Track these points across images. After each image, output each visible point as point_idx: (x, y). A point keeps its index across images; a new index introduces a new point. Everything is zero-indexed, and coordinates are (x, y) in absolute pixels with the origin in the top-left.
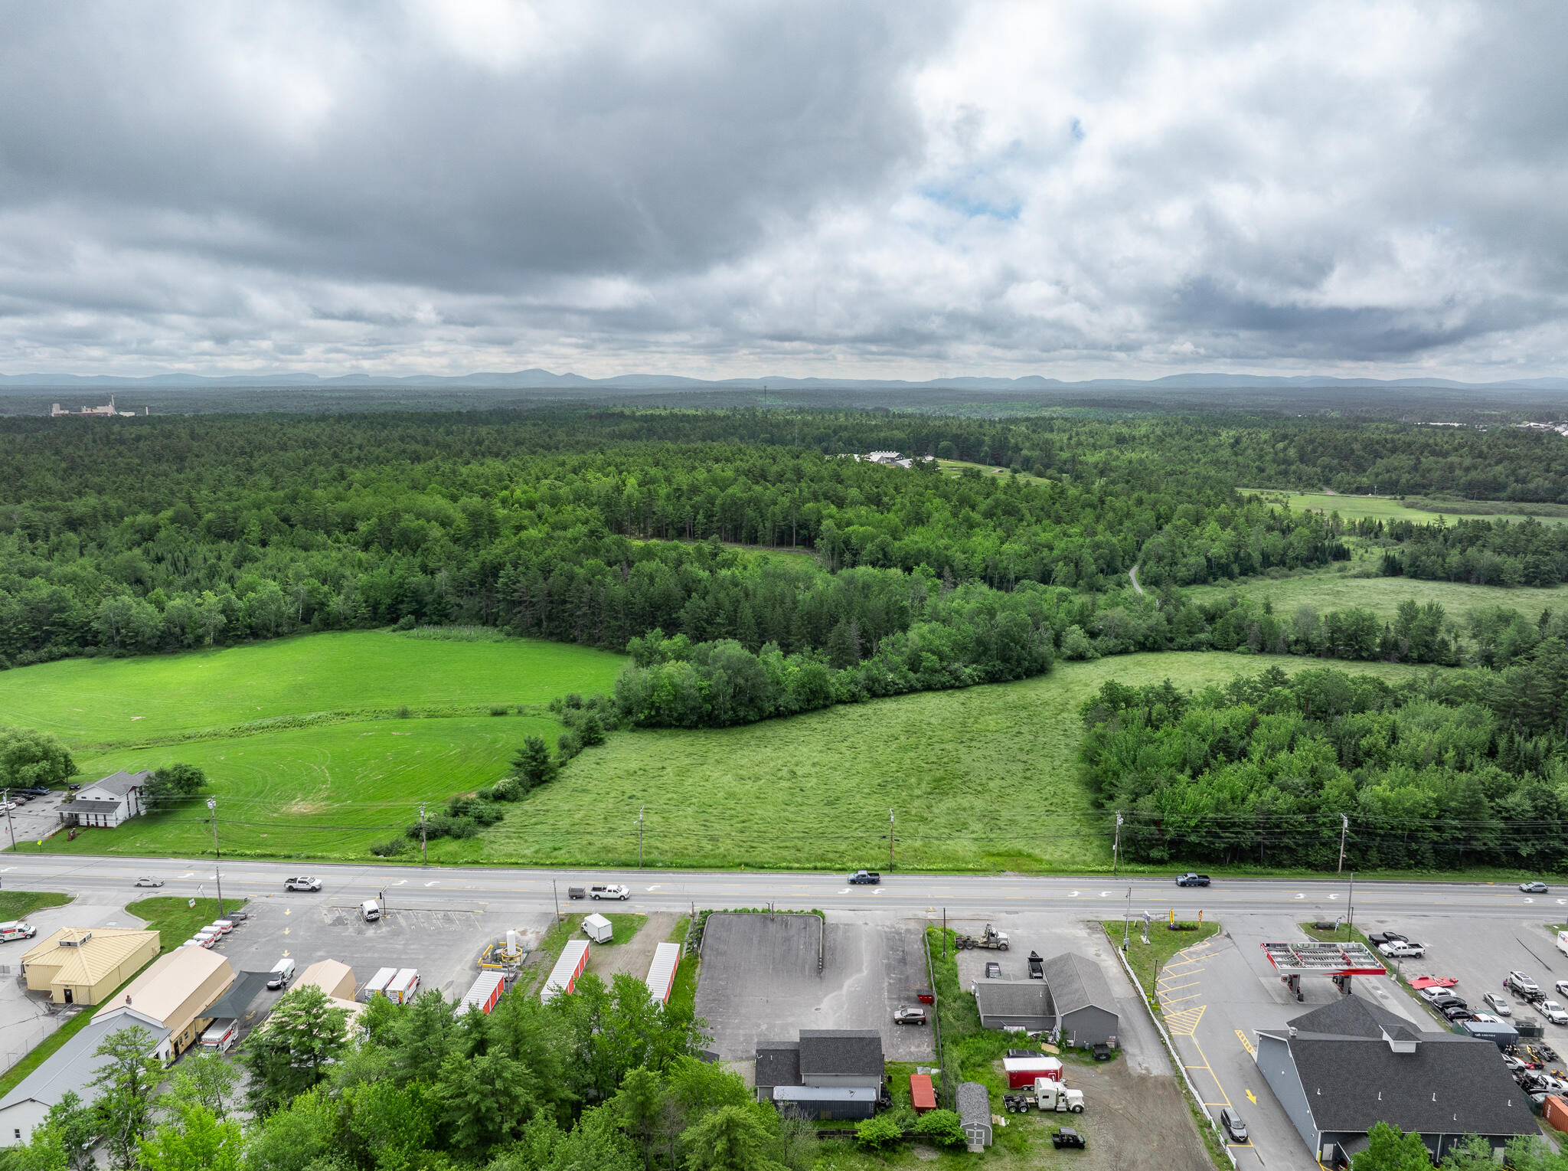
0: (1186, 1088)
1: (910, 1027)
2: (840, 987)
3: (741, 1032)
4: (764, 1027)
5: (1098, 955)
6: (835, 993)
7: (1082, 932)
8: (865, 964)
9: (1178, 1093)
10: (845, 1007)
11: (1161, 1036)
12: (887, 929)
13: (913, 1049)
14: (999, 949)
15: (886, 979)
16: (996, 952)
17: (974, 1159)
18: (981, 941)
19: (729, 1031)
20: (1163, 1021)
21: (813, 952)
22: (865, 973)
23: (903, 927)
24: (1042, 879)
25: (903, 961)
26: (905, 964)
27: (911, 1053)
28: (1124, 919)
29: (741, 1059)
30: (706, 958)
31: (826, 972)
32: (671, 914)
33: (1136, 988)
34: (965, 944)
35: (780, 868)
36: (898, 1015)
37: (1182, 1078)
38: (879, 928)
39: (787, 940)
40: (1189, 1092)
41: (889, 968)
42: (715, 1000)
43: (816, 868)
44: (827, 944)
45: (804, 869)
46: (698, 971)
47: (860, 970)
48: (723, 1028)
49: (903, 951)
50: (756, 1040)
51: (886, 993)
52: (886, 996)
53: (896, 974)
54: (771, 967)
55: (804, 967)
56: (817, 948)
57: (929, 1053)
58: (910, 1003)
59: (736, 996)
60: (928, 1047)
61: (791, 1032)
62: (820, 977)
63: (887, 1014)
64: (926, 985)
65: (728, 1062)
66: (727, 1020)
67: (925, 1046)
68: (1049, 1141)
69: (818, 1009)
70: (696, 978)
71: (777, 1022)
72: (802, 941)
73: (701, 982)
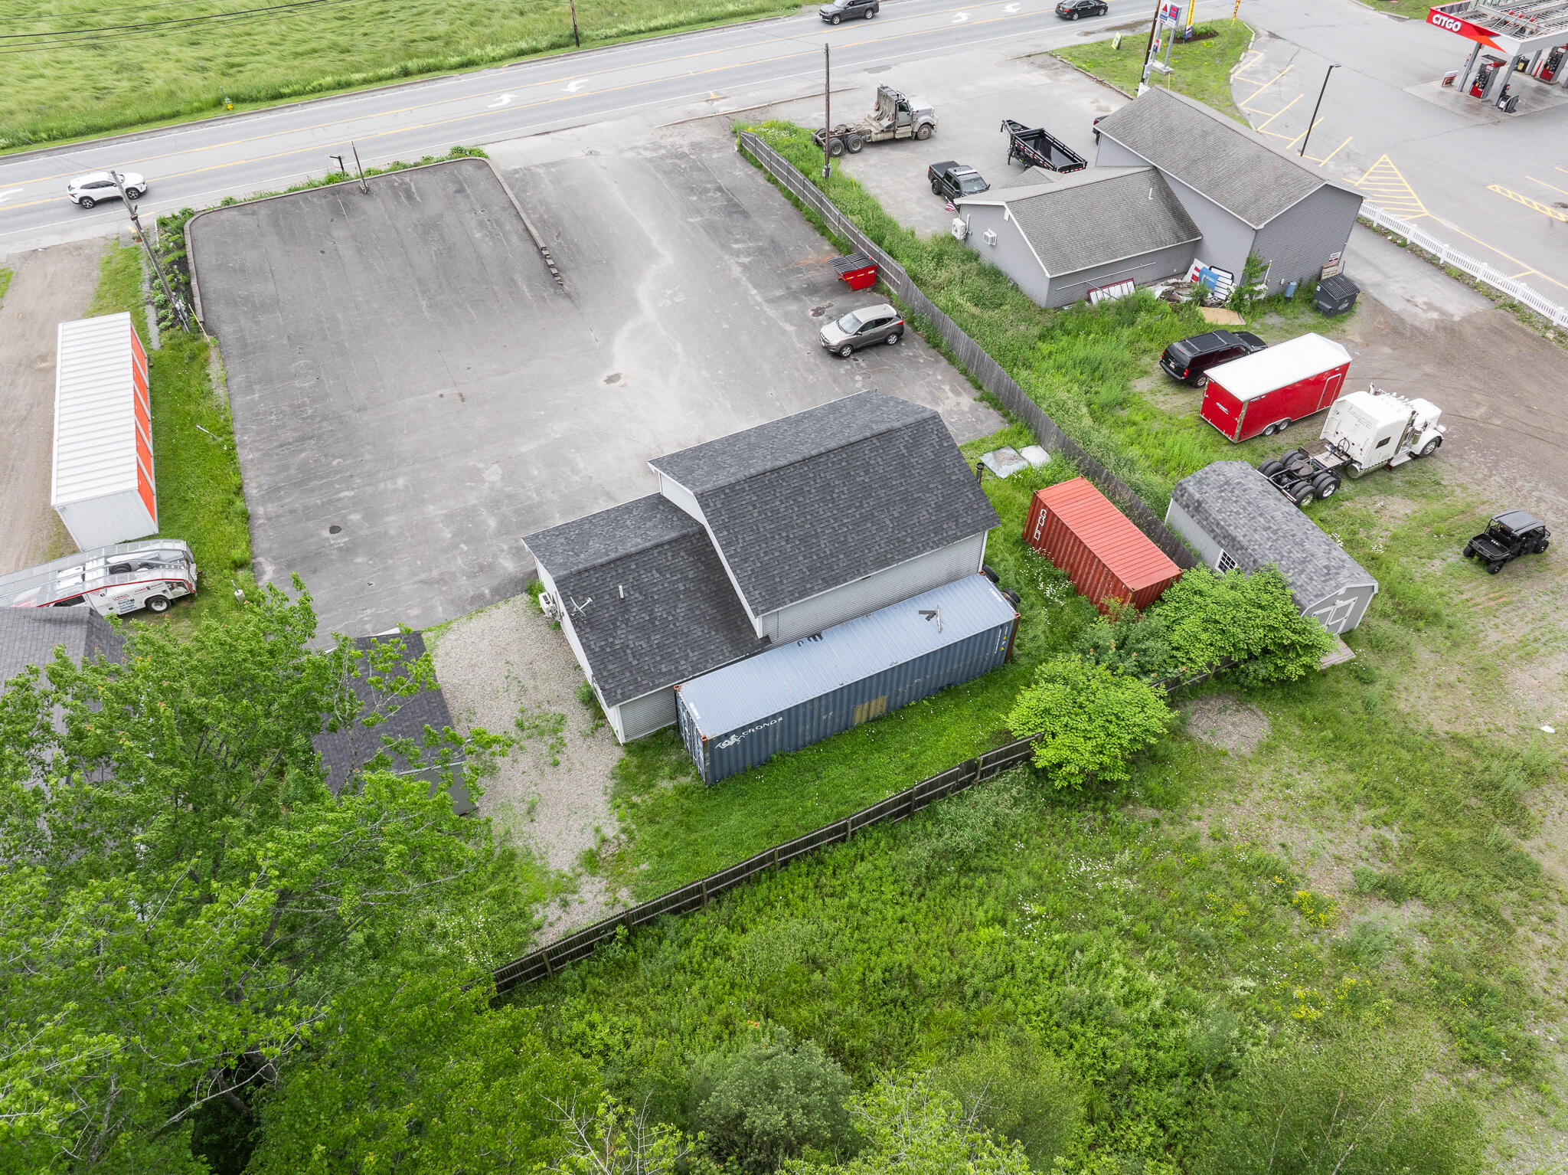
1: (873, 355)
2: (632, 306)
3: (433, 510)
4: (493, 475)
6: (629, 327)
8: (656, 241)
10: (679, 349)
12: (648, 154)
14: (915, 138)
15: (731, 261)
16: (913, 145)
17: (1347, 685)
18: (875, 130)
19: (393, 522)
21: (515, 239)
22: (668, 257)
23: (681, 141)
25: (734, 208)
26: (744, 214)
29: (479, 604)
30: (226, 329)
31: (573, 281)
32: (78, 247)
34: (846, 143)
35: (320, 89)
36: (835, 334)
38: (630, 155)
39: (430, 227)
41: (713, 229)
42: (302, 439)
43: (407, 73)
45: (380, 79)
46: (215, 370)
47: (652, 255)
48: (371, 516)
49: (720, 189)
50: (492, 523)
51: (754, 292)
52: (759, 298)
53: (743, 241)
54: (424, 303)
55: (513, 280)
56: (521, 227)
57: (972, 410)
58: (827, 297)
59: (361, 409)
60: (958, 394)
61: (581, 466)
62: (568, 296)
63: (795, 340)
64: (827, 248)
65: (444, 627)
66: (369, 490)
67: (950, 394)
68: (1454, 555)
69: (610, 380)
70: (220, 392)
71: (524, 449)
72: (473, 223)
73: (240, 400)
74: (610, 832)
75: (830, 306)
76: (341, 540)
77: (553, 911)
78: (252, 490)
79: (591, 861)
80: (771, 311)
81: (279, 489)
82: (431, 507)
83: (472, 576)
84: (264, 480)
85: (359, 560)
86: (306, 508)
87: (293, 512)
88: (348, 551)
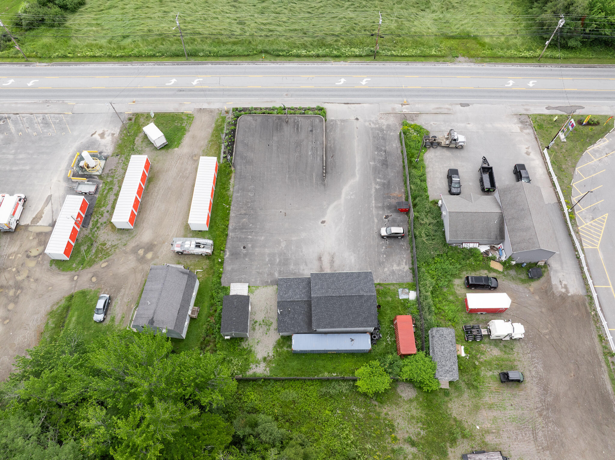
0: (595, 310)
1: (392, 240)
2: (339, 196)
3: (267, 251)
4: (283, 245)
5: (528, 154)
6: (335, 203)
7: (515, 127)
8: (357, 168)
9: (588, 314)
10: (344, 218)
11: (575, 250)
12: (373, 126)
13: (395, 267)
14: (456, 148)
15: (374, 185)
16: (454, 150)
17: (441, 394)
18: (444, 142)
19: (257, 250)
20: (577, 232)
21: (319, 158)
22: (357, 178)
23: (384, 123)
24: (486, 66)
25: (385, 163)
26: (387, 166)
27: (393, 272)
28: (547, 112)
29: (267, 284)
30: (238, 167)
31: (328, 180)
33: (556, 193)
34: (432, 143)
35: (291, 56)
36: (384, 232)
37: (591, 298)
38: (367, 124)
39: (298, 144)
40: (596, 315)
41: (375, 170)
43: (318, 56)
44: (329, 145)
45: (309, 56)
46: (232, 181)
47: (354, 175)
48: (253, 247)
49: (385, 151)
50: (278, 260)
51: (374, 202)
52: (374, 205)
53: (381, 179)
54: (287, 176)
55: (312, 174)
56: (322, 154)
57: (406, 272)
58: (391, 212)
59: (261, 209)
60: (406, 264)
61: (304, 250)
62: (324, 185)
63: (375, 226)
64: (403, 190)
65: (257, 287)
66: (255, 238)
67: (404, 264)
68: (496, 373)
69: (323, 222)
70: (231, 189)
71: (293, 239)
72: (310, 147)
73: (235, 194)
74: (270, 355)
75: (391, 216)
76: (244, 251)
77: (254, 366)
78: (230, 227)
79: (265, 359)
80: (374, 212)
81: (236, 229)
82: (266, 249)
83: (268, 275)
84: (234, 224)
85: (247, 259)
86: (240, 238)
87: (237, 238)
88: (245, 255)
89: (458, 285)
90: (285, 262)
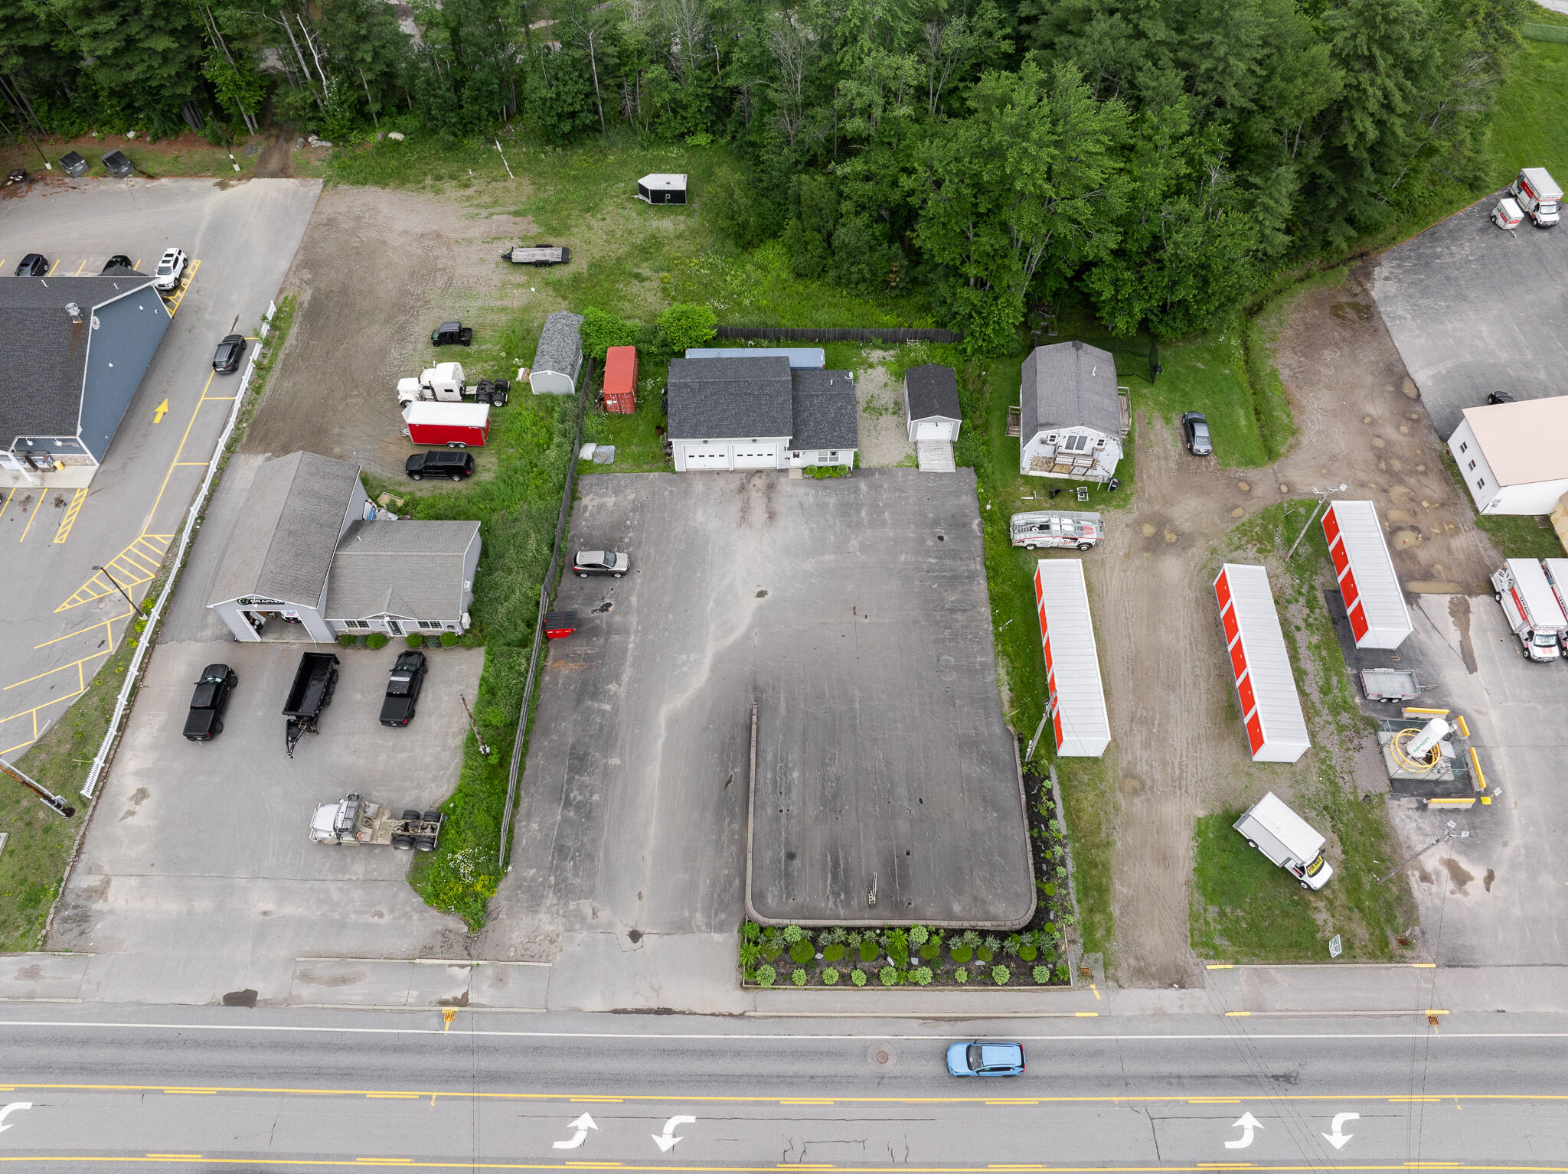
2: (719, 661)
3: (890, 532)
4: (854, 544)
5: (142, 794)
6: (730, 640)
10: (711, 604)
11: (195, 533)
12: (586, 906)
13: (610, 501)
15: (622, 692)
19: (911, 533)
20: (165, 568)
22: (663, 715)
26: (573, 755)
27: (617, 492)
29: (882, 471)
30: (997, 730)
33: (143, 668)
39: (831, 803)
40: (239, 421)
41: (607, 738)
42: (952, 611)
44: (736, 826)
47: (673, 721)
48: (921, 540)
49: (568, 803)
50: (863, 513)
51: (631, 646)
52: (633, 637)
53: (599, 710)
54: (857, 706)
55: (788, 711)
56: (761, 771)
57: (588, 494)
58: (593, 620)
59: (915, 622)
60: (586, 507)
61: (807, 533)
62: (755, 688)
63: (638, 587)
64: (547, 678)
65: (900, 465)
66: (920, 559)
67: (590, 508)
69: (761, 594)
70: (1002, 672)
71: (833, 557)
73: (990, 658)
74: (862, 371)
75: (594, 611)
76: (940, 531)
77: (888, 358)
78: (983, 582)
79: (871, 366)
80: (634, 621)
81: (968, 578)
82: (891, 535)
83: (881, 486)
84: (975, 588)
85: (931, 515)
86: (954, 559)
87: (961, 559)
88: (936, 523)
89: (489, 470)
90: (846, 510)
